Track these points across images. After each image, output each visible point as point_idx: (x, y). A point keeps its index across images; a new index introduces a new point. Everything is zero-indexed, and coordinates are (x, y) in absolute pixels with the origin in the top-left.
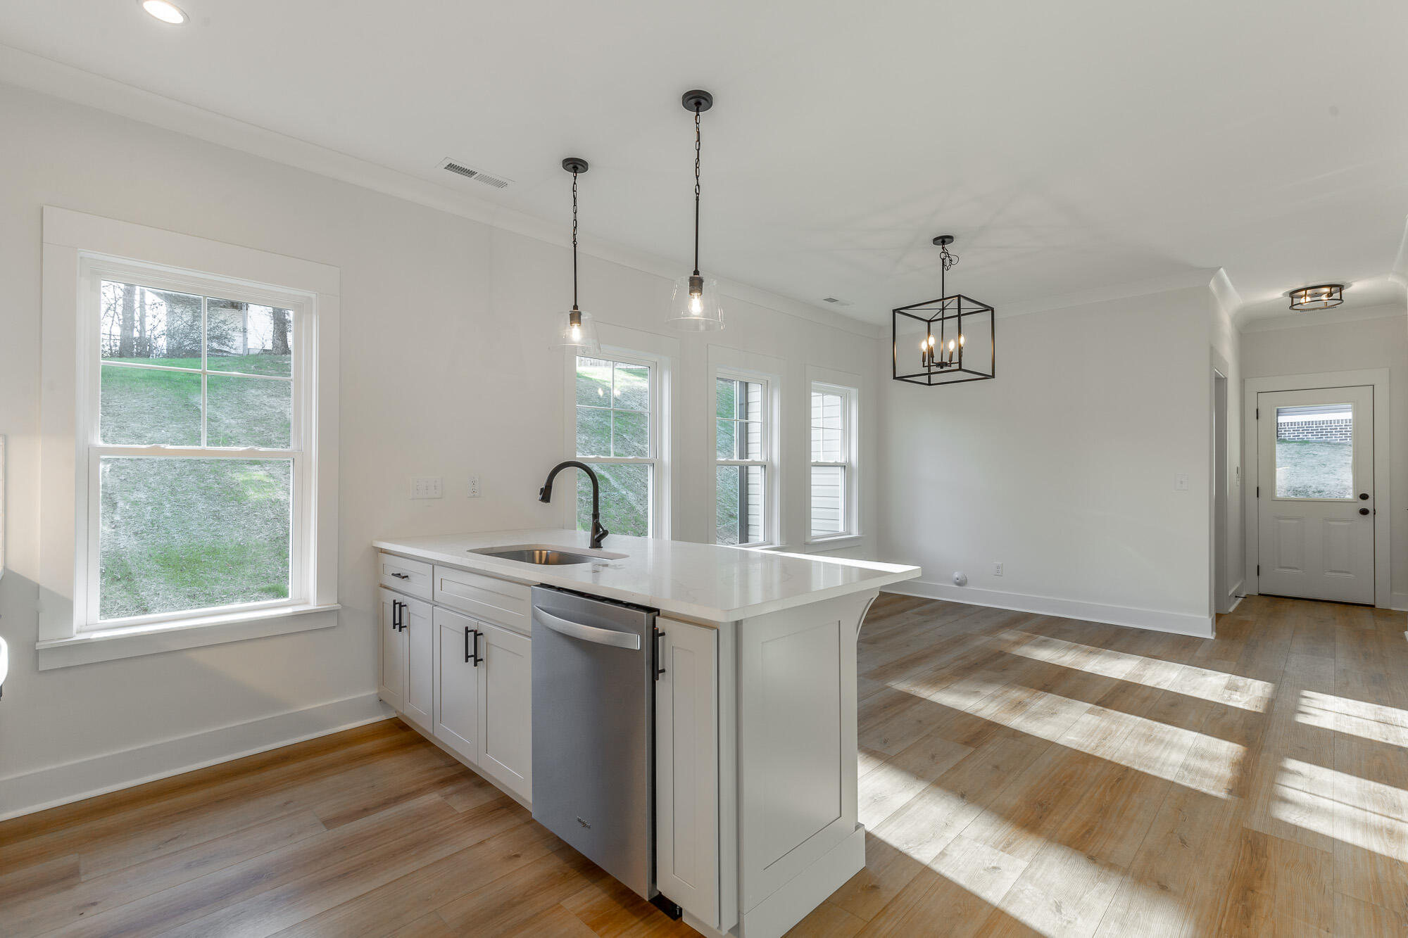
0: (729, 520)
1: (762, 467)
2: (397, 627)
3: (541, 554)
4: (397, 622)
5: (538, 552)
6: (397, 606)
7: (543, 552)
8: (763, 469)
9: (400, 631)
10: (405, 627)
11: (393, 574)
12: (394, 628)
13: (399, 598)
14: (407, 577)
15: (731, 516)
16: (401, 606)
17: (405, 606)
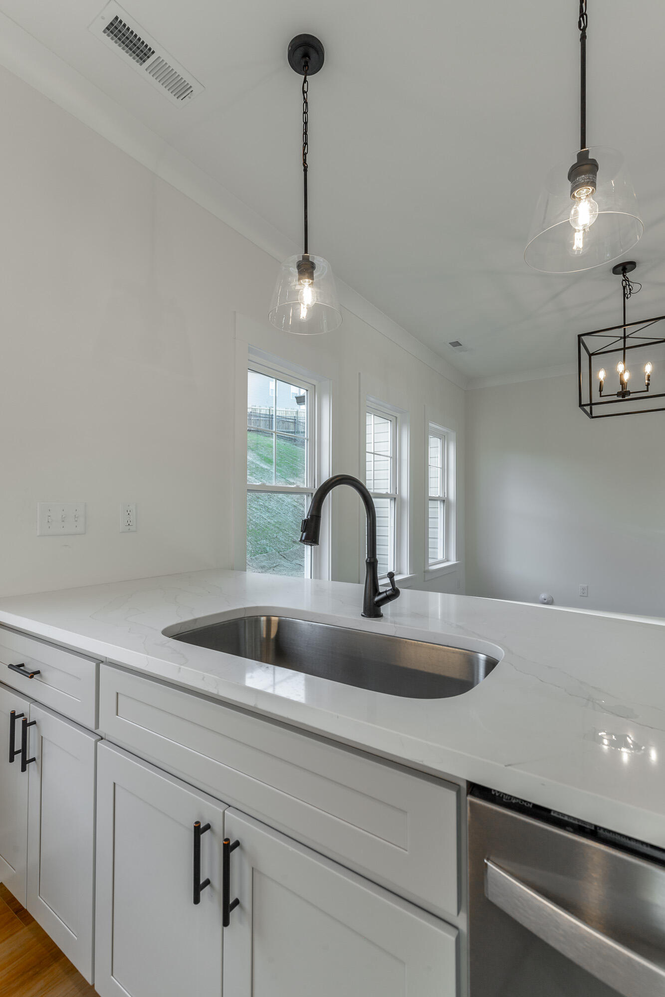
0: (293, 546)
1: (391, 500)
2: (18, 758)
3: (269, 621)
4: (18, 746)
5: (263, 619)
6: (19, 722)
7: (273, 618)
8: (393, 502)
9: (24, 769)
10: (34, 759)
11: (11, 666)
12: (12, 760)
13: (21, 706)
14: (38, 672)
15: (294, 542)
16: (25, 725)
17: (34, 723)
